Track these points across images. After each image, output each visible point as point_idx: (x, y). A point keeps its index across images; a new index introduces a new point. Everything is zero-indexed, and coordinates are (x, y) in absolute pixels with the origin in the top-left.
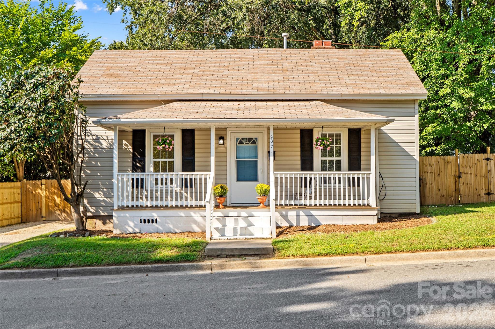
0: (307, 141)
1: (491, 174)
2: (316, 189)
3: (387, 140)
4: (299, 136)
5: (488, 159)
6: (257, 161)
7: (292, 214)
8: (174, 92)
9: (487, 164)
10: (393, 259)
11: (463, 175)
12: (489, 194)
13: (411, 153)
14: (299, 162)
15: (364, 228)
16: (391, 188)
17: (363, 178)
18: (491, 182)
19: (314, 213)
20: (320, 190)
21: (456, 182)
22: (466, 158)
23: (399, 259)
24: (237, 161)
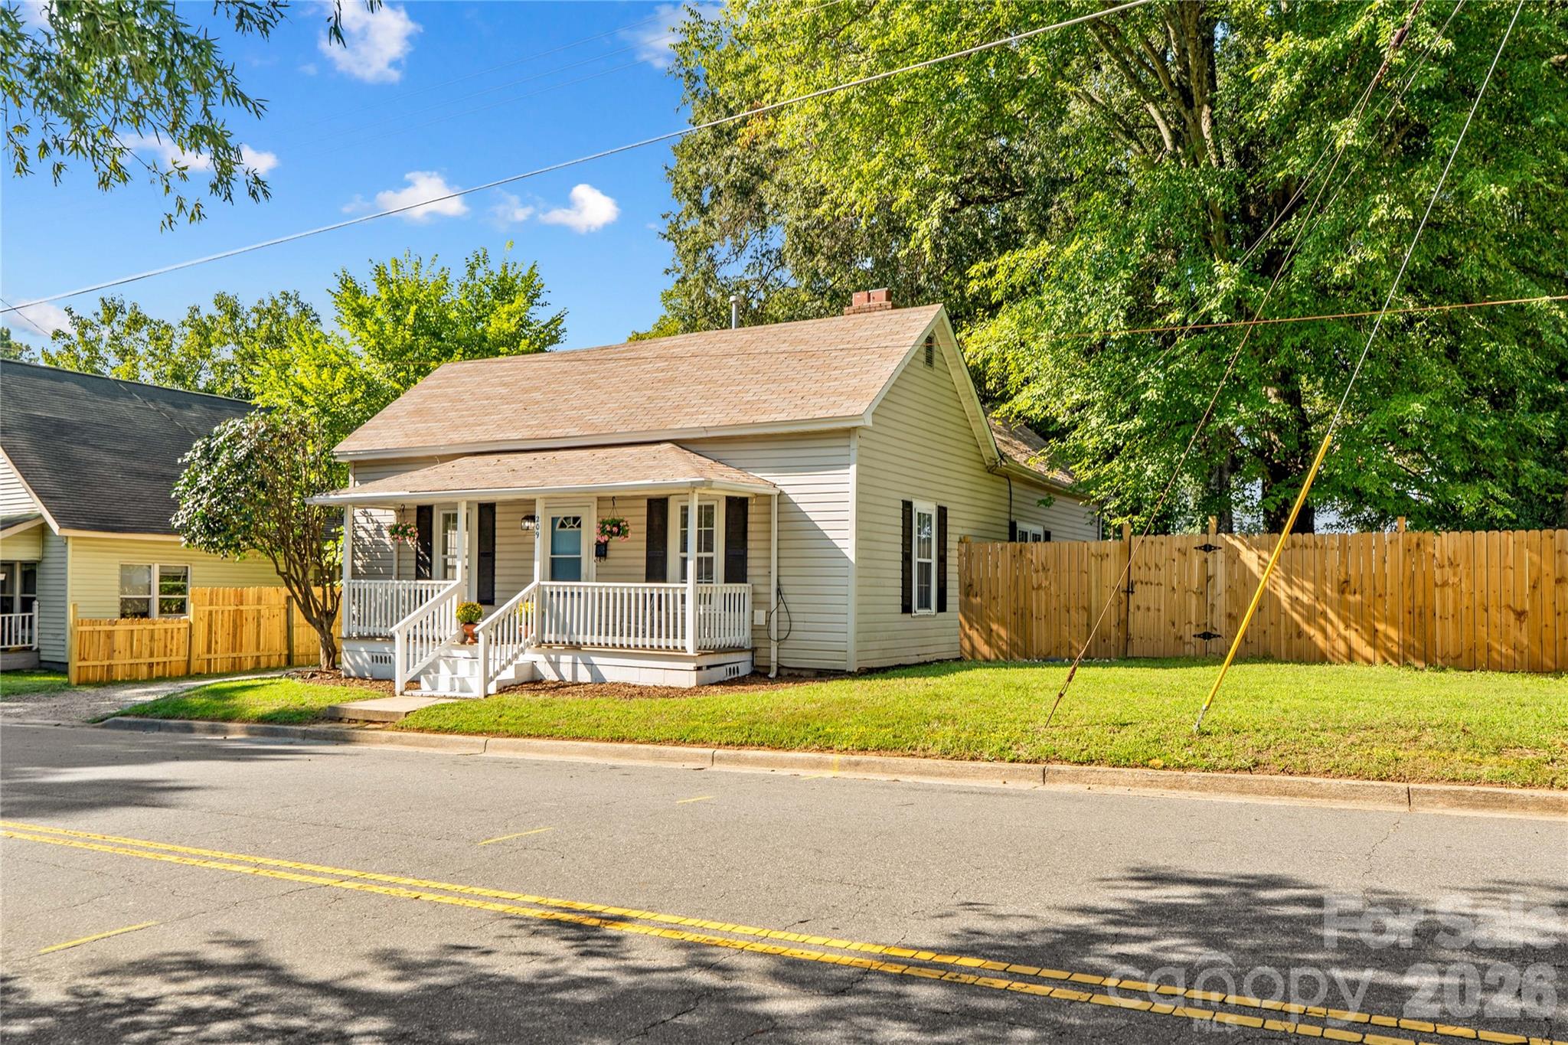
0: (657, 521)
1: (1214, 586)
2: (667, 614)
3: (796, 516)
4: (645, 511)
5: (1207, 548)
6: (579, 559)
7: (566, 659)
8: (471, 438)
9: (1206, 561)
11: (1138, 588)
12: (1207, 636)
13: (839, 543)
14: (644, 562)
17: (667, 596)
18: (1213, 605)
19: (595, 660)
20: (675, 614)
21: (1120, 603)
22: (1148, 545)
24: (553, 560)
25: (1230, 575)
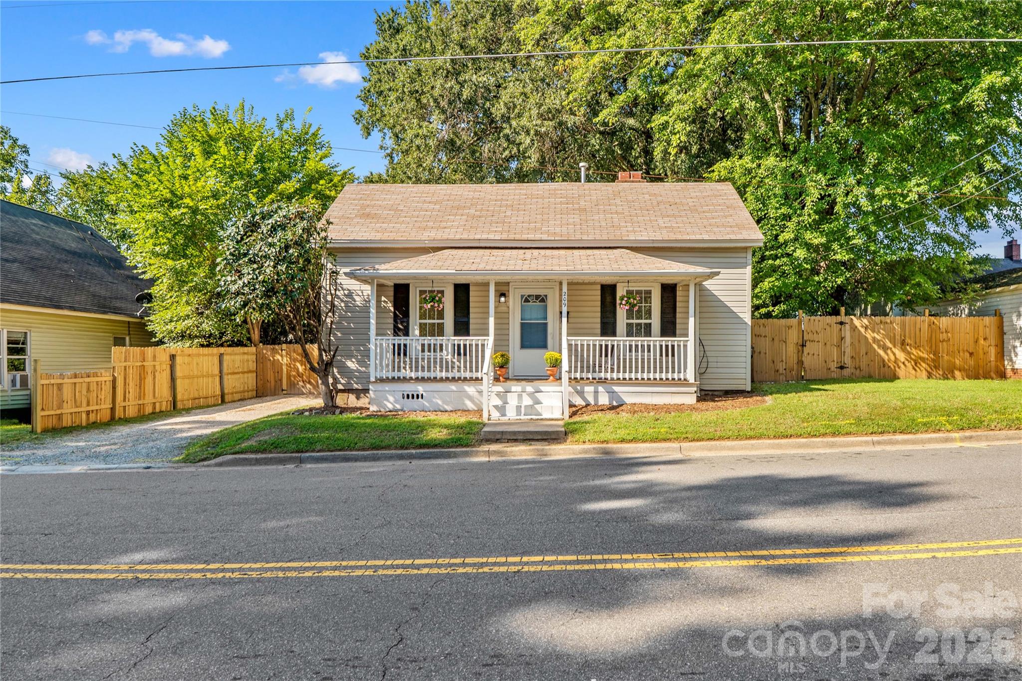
0: (609, 299)
1: (845, 343)
2: (619, 359)
3: (709, 298)
4: (599, 293)
5: (841, 323)
6: (546, 324)
7: (589, 389)
8: (445, 236)
9: (841, 330)
10: (716, 448)
11: (808, 343)
12: (842, 368)
13: (741, 315)
14: (599, 326)
15: (679, 408)
16: (715, 359)
18: (844, 352)
19: (616, 389)
20: (625, 360)
21: (798, 352)
22: (812, 321)
23: (723, 448)
24: (522, 324)
25: (852, 337)
